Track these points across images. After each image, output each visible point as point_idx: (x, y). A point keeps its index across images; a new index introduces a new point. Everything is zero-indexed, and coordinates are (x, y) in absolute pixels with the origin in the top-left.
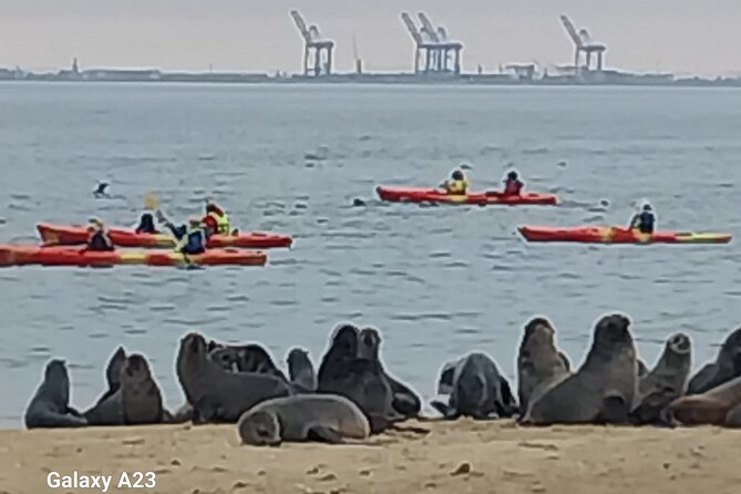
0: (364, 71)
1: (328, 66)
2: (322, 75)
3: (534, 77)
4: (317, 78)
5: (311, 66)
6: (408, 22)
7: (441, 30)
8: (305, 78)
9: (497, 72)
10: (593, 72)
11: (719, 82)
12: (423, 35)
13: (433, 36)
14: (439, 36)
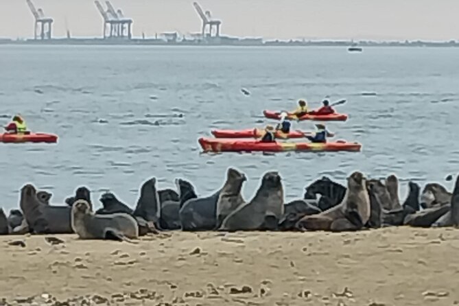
0: (71, 37)
1: (49, 33)
2: (46, 39)
3: (177, 41)
4: (43, 41)
5: (39, 33)
6: (99, 6)
7: (119, 11)
8: (35, 41)
9: (154, 38)
10: (213, 38)
11: (291, 43)
12: (108, 14)
13: (115, 15)
14: (118, 15)
